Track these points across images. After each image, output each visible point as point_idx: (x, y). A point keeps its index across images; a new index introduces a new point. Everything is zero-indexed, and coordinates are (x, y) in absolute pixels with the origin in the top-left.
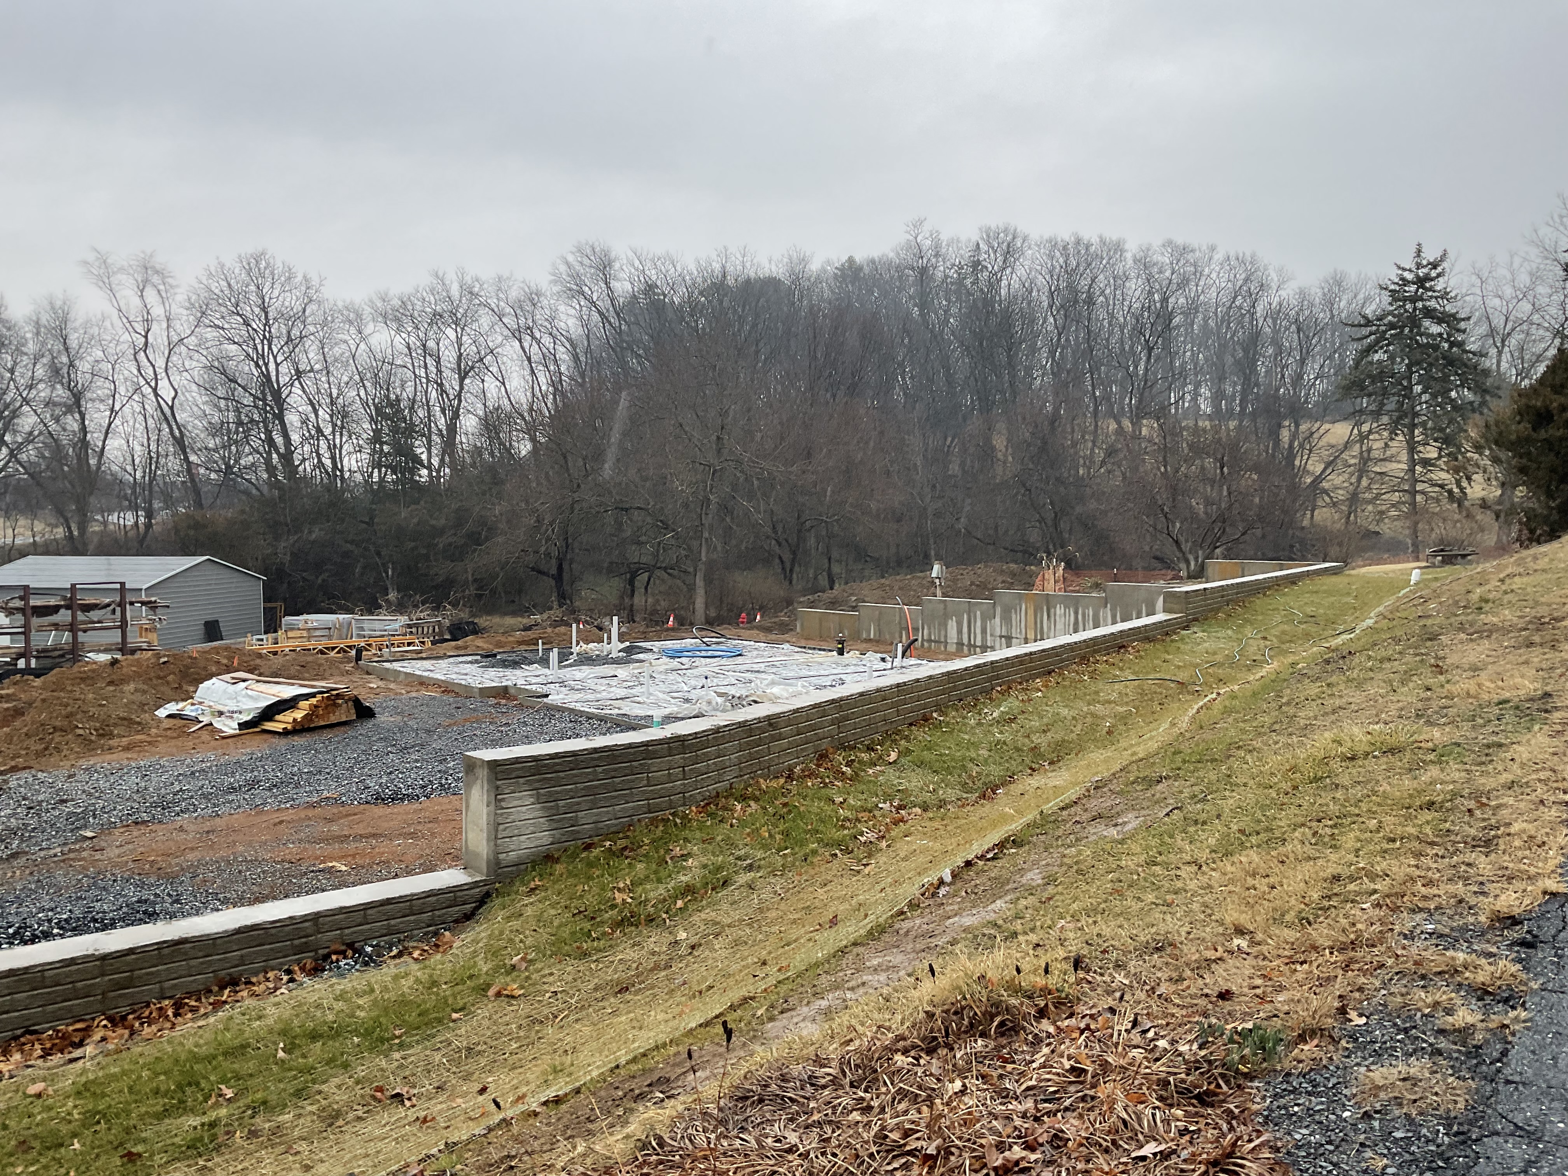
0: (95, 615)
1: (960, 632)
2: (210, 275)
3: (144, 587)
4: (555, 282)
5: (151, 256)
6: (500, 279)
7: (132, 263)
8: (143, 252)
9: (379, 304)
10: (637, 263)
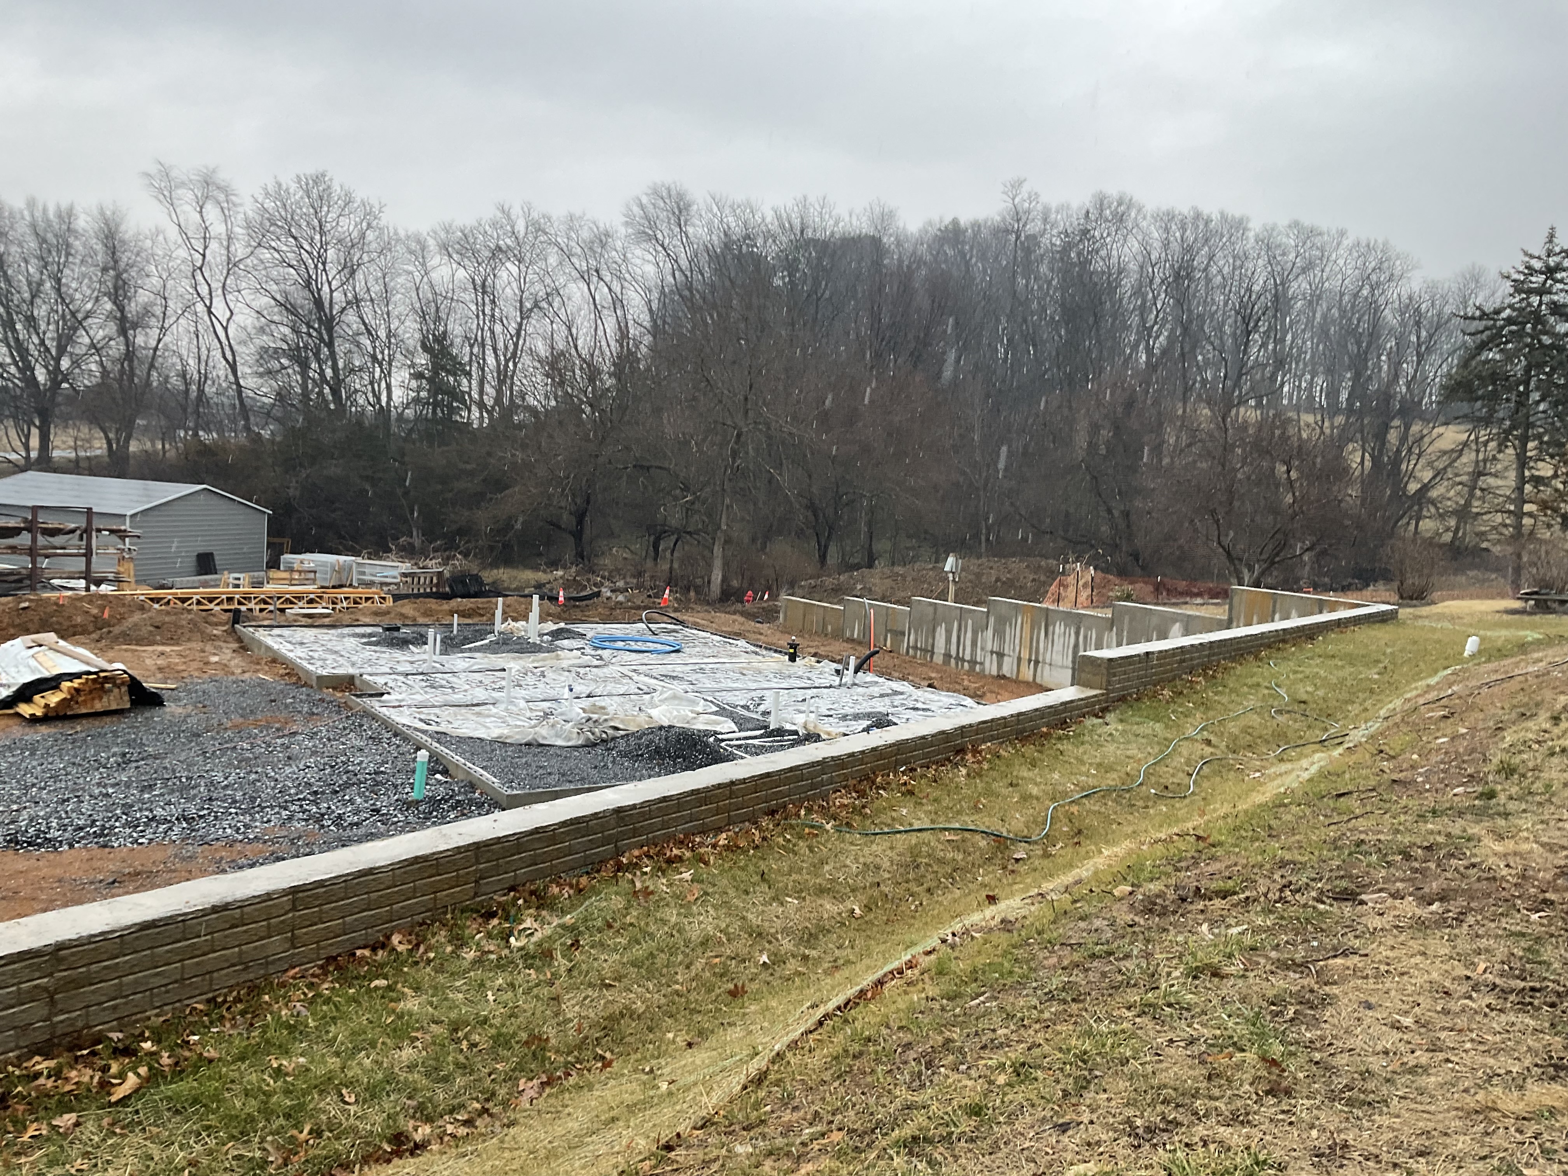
0: (58, 540)
1: (948, 641)
2: (267, 194)
3: (129, 513)
4: (627, 224)
5: (214, 171)
6: (571, 218)
7: (193, 177)
8: (207, 168)
9: (443, 235)
10: (715, 209)
